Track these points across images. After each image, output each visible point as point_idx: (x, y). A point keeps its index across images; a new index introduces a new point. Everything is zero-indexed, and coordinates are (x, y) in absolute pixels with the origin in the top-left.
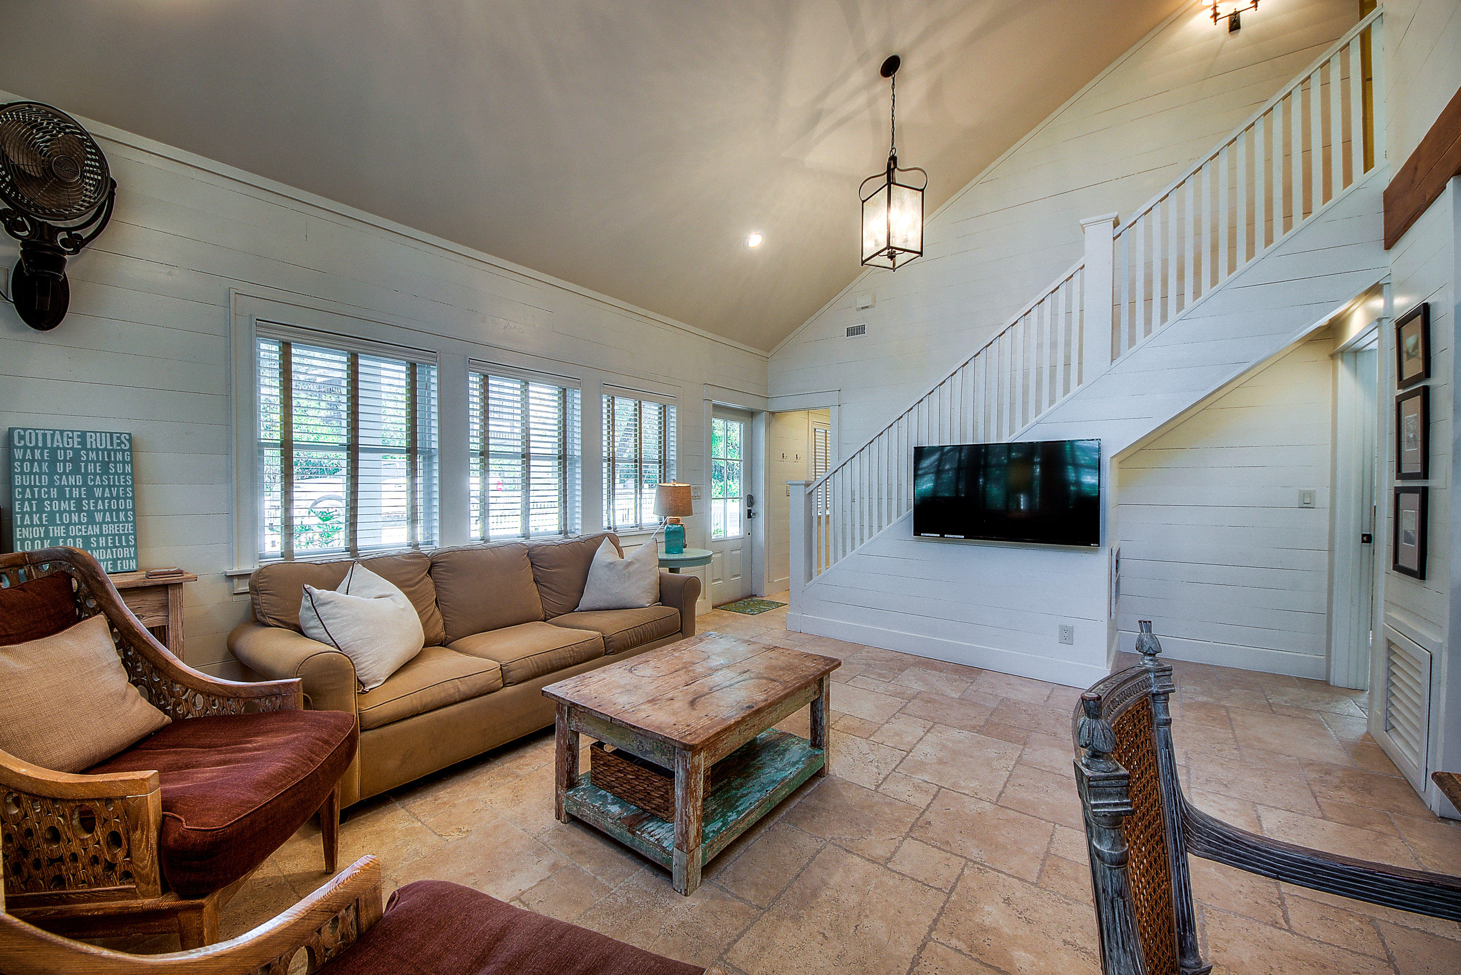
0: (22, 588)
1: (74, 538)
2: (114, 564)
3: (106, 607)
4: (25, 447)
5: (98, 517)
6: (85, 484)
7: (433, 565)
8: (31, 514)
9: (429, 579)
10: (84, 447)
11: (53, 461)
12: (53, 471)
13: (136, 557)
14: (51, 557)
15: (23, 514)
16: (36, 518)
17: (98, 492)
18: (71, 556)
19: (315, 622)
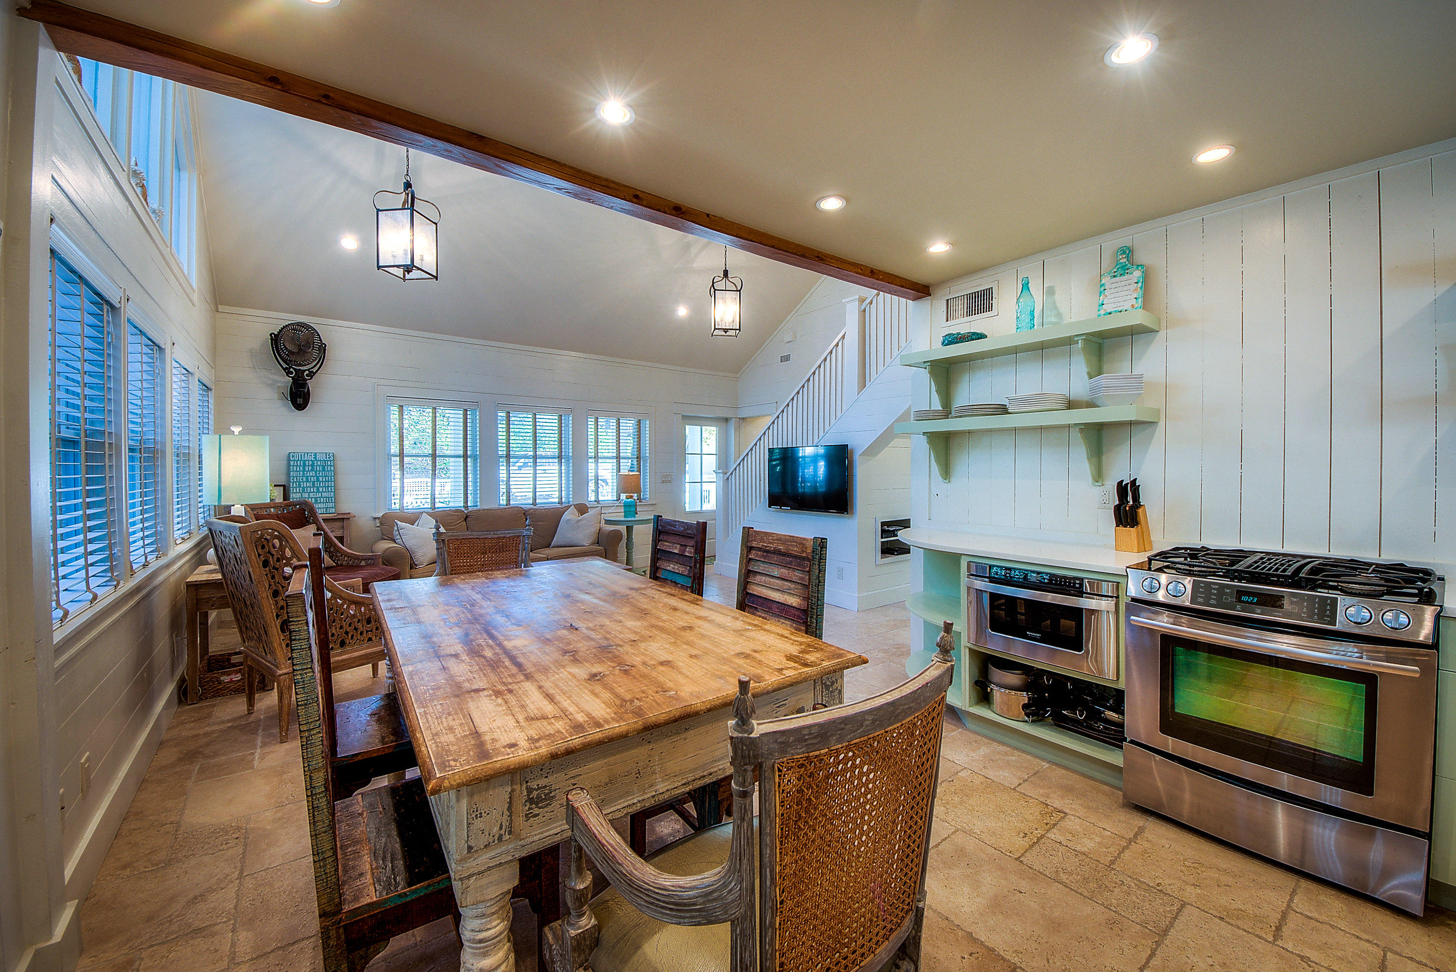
0: (290, 513)
1: (312, 498)
2: (326, 510)
3: (316, 521)
4: (294, 460)
5: (321, 489)
6: (316, 475)
7: (467, 517)
8: (296, 488)
9: (464, 523)
10: (316, 460)
11: (304, 465)
12: (304, 470)
13: (335, 507)
14: (299, 503)
15: (293, 488)
16: (298, 489)
17: (321, 479)
18: (305, 503)
19: (398, 537)
